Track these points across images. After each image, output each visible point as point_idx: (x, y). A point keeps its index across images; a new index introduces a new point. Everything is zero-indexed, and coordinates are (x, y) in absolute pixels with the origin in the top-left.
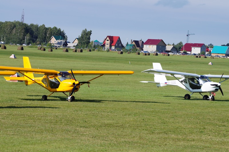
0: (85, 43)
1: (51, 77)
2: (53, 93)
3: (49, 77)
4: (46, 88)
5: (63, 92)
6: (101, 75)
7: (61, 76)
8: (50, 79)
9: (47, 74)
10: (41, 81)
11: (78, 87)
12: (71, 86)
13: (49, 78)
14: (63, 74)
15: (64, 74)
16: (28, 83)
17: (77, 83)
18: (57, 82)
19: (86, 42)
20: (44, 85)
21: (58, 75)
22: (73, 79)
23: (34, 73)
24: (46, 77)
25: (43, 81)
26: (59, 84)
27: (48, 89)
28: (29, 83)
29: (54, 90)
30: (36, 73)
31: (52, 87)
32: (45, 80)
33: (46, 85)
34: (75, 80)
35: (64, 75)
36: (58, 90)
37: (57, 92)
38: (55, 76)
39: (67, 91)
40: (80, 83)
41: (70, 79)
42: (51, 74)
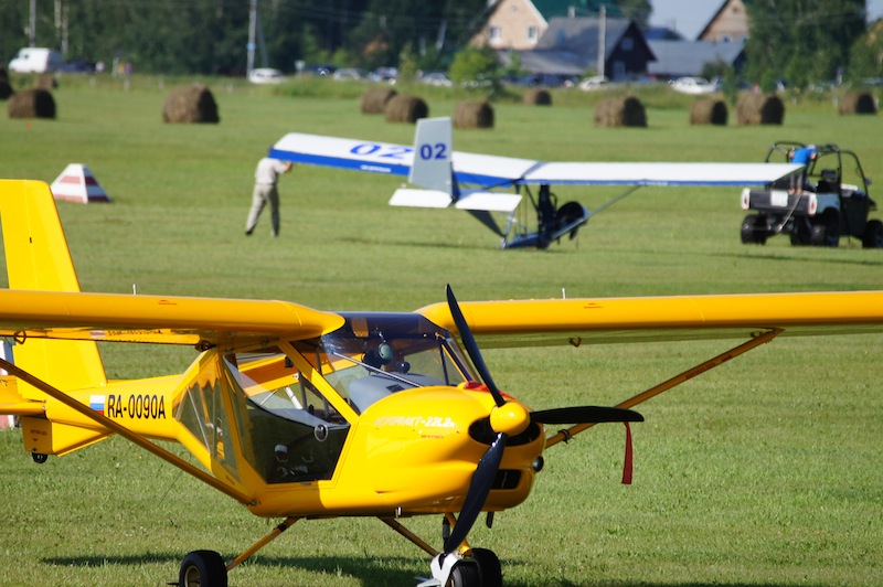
0: (819, 35)
1: (259, 376)
2: (282, 528)
3: (243, 368)
4: (222, 476)
5: (386, 513)
6: (756, 340)
7: (359, 357)
8: (255, 391)
9: (224, 341)
10: (168, 411)
11: (526, 465)
12: (456, 454)
13: (242, 380)
14: (373, 340)
15: (389, 339)
16: (47, 434)
17: (507, 418)
18: (315, 422)
19: (823, 27)
20: (202, 455)
21: (329, 345)
22: (471, 386)
23: (105, 335)
24: (212, 372)
25: (186, 415)
26: (339, 437)
27: (238, 487)
28: (61, 437)
29: (293, 494)
30: (126, 336)
31: (274, 472)
32: (208, 397)
33: (214, 454)
34: (492, 388)
35: (384, 351)
36: (330, 492)
37: (319, 513)
38: (297, 358)
39: (414, 508)
40: (537, 419)
41: (449, 382)
42: (266, 339)
